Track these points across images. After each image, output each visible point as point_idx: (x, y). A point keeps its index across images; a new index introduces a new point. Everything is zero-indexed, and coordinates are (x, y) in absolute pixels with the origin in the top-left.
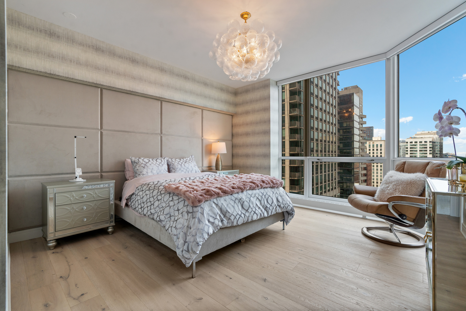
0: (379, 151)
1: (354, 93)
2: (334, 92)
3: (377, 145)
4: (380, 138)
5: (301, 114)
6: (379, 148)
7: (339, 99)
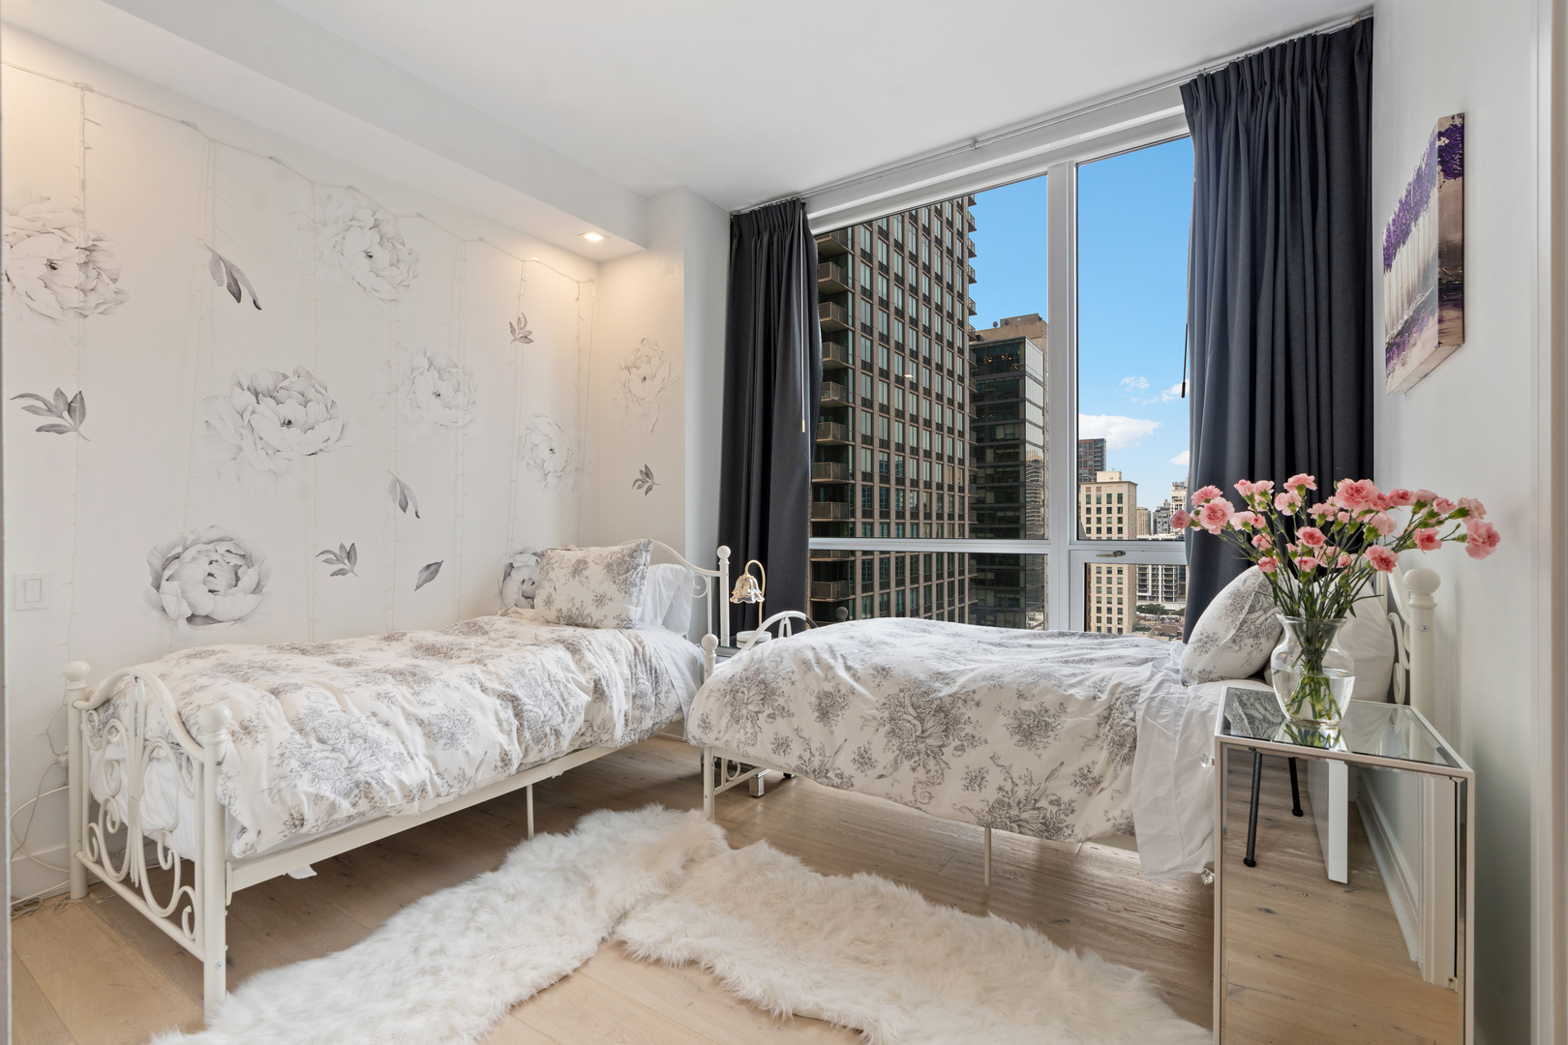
0: (1115, 515)
1: (1024, 338)
2: (958, 333)
3: (1109, 496)
4: (1118, 474)
5: (848, 402)
6: (1115, 505)
7: (974, 356)
